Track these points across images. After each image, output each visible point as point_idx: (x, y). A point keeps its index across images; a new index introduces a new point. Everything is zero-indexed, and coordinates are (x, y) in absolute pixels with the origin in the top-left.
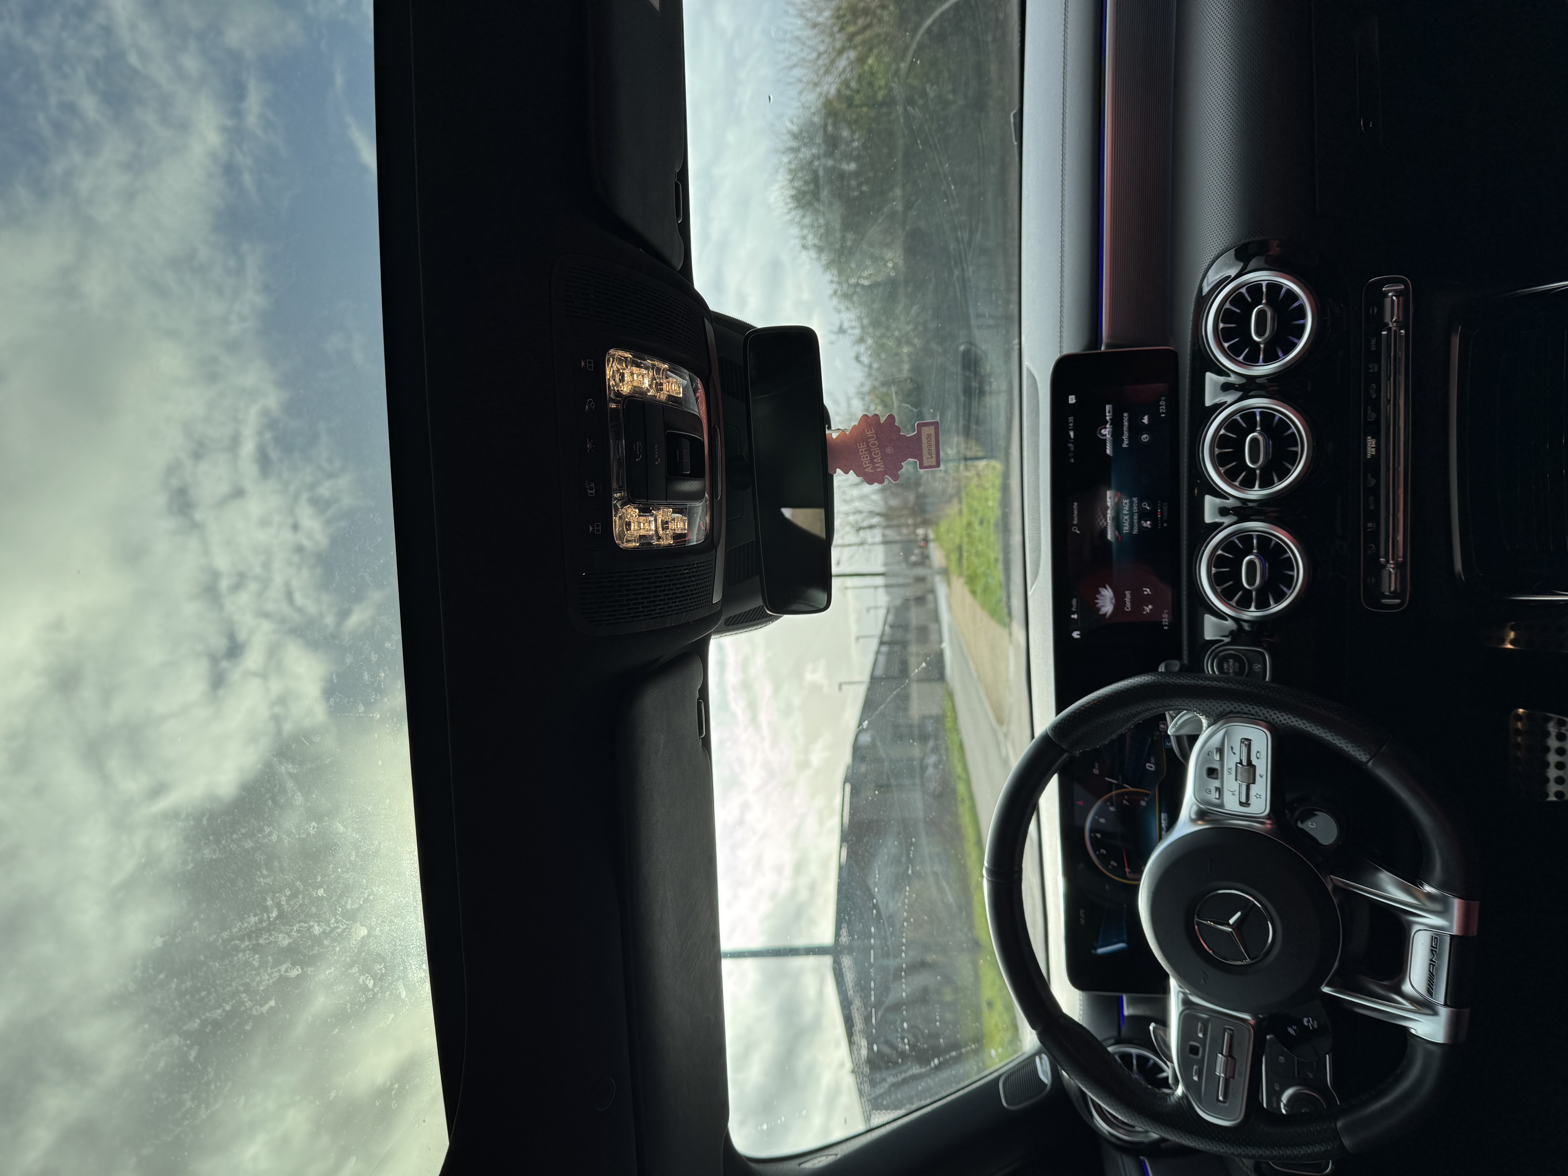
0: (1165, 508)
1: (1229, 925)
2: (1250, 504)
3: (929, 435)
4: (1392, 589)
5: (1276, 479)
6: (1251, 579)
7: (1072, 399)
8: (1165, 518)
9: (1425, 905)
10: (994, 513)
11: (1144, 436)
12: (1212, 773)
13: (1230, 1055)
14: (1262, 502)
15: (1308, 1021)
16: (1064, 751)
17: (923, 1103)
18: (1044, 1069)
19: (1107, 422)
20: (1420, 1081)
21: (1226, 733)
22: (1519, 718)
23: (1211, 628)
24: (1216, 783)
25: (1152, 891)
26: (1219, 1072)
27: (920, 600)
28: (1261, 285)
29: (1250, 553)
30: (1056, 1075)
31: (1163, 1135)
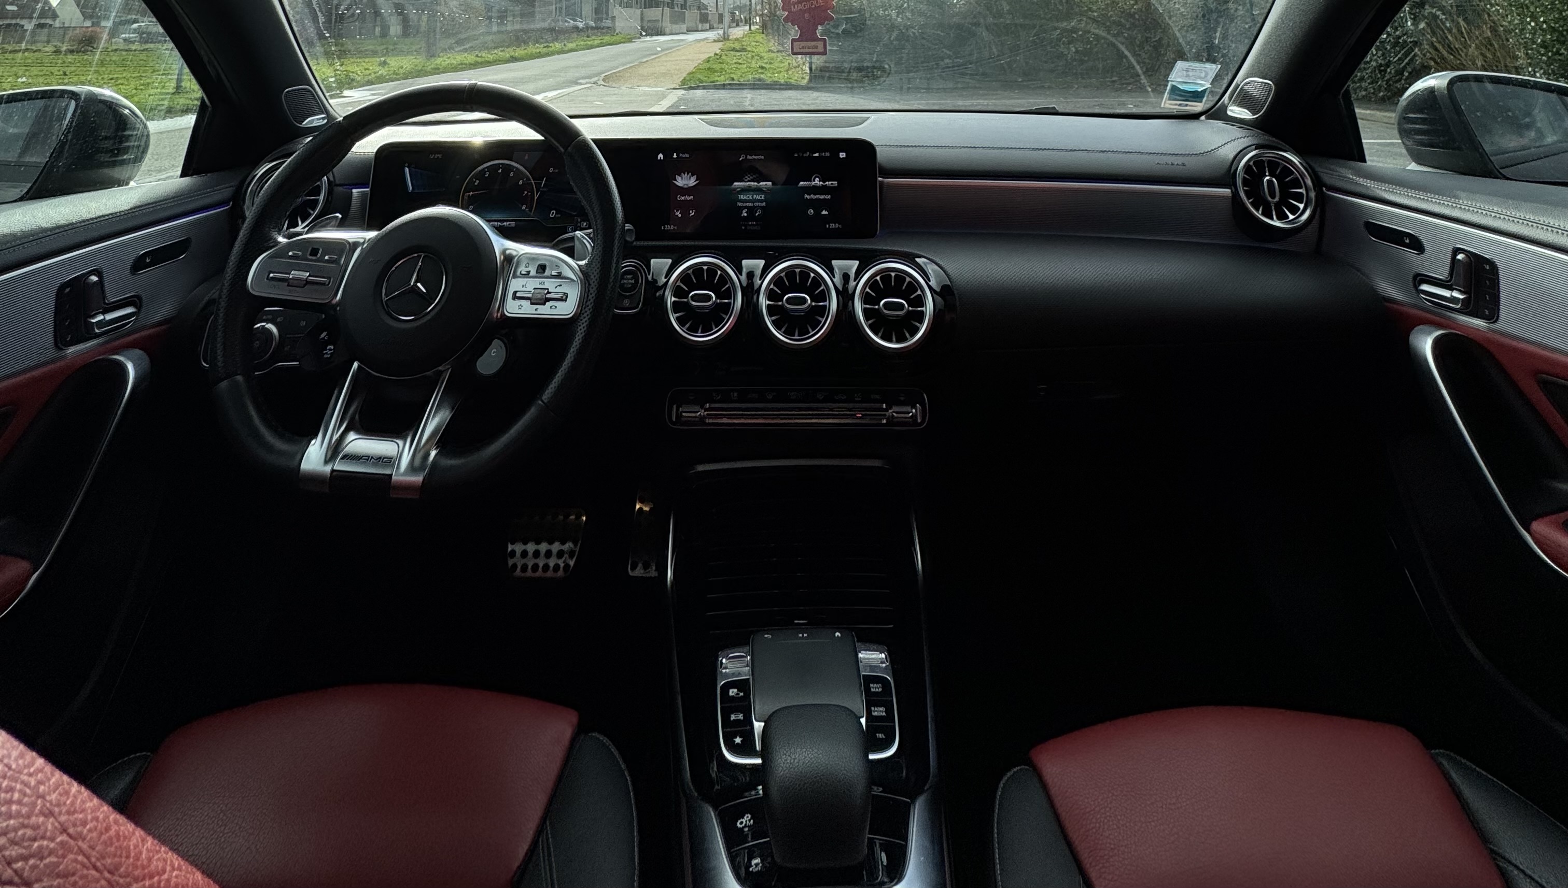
0: (755, 228)
1: (416, 281)
2: (755, 297)
3: (816, 47)
4: (684, 414)
5: (773, 318)
6: (696, 298)
7: (842, 155)
8: (748, 228)
9: (419, 451)
10: (767, 77)
11: (812, 211)
12: (542, 268)
13: (307, 282)
14: (757, 306)
15: (330, 350)
16: (566, 149)
17: (294, 24)
18: (316, 120)
19: (824, 182)
20: (270, 449)
21: (572, 280)
22: (579, 517)
23: (659, 264)
24: (533, 273)
25: (450, 218)
26: (294, 274)
27: (704, 18)
28: (923, 307)
29: (717, 298)
30: (309, 131)
31: (248, 220)
